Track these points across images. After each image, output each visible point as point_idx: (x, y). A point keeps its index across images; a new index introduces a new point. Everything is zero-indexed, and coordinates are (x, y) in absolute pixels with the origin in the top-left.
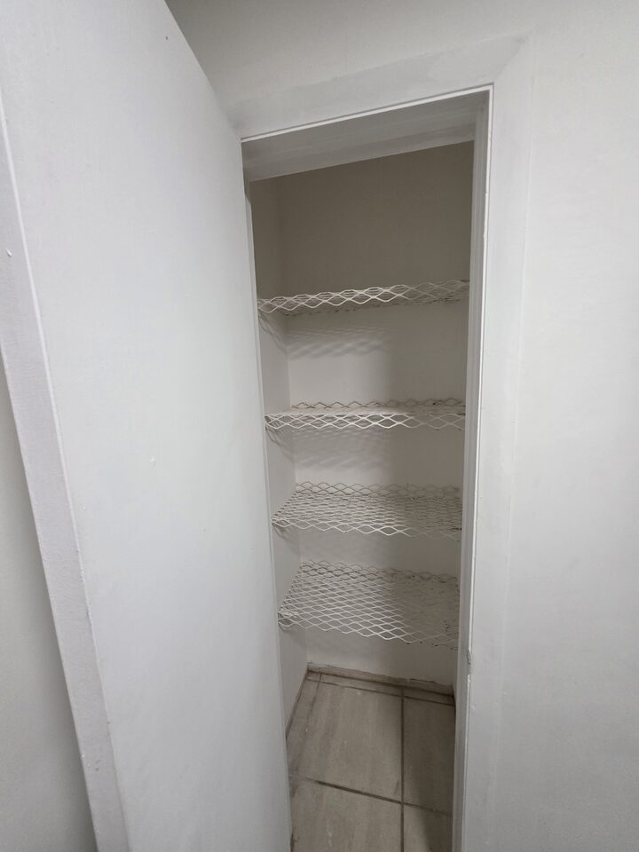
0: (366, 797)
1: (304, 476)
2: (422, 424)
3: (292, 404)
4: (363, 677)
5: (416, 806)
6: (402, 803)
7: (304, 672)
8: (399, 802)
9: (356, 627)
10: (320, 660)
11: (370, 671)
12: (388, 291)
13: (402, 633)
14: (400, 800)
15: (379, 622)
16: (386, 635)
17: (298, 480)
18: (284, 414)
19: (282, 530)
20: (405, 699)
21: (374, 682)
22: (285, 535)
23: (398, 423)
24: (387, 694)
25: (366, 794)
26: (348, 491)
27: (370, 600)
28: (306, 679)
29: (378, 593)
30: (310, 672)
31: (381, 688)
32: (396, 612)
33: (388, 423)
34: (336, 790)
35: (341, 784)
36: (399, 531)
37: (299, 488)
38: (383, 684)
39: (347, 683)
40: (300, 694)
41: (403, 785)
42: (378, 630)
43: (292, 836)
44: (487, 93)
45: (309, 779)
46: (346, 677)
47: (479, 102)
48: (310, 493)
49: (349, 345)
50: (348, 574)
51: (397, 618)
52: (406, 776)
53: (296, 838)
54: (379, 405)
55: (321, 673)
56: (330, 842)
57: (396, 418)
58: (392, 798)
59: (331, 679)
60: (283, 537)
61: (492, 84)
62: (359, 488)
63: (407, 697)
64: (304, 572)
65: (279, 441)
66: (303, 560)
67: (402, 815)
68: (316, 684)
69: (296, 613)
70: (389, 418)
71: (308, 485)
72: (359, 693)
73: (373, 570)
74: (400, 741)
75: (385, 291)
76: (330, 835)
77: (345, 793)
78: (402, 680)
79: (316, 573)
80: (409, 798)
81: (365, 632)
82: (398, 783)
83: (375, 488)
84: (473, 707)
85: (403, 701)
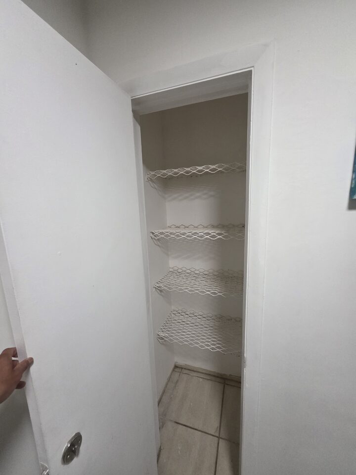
0: (200, 432)
1: (174, 263)
2: (232, 237)
3: (168, 225)
4: (203, 371)
5: (226, 440)
6: (219, 438)
7: (173, 366)
8: (217, 437)
9: (197, 343)
10: (181, 361)
11: (207, 369)
12: (214, 167)
13: (221, 348)
14: (218, 436)
15: (209, 342)
16: (213, 349)
17: (171, 266)
18: (161, 231)
19: (161, 291)
20: (226, 385)
21: (210, 375)
22: (162, 294)
23: (219, 237)
24: (215, 381)
25: (200, 431)
26: (197, 272)
27: (206, 330)
28: (173, 370)
29: (212, 327)
30: (176, 367)
31: (213, 378)
32: (220, 337)
33: (213, 236)
34: (184, 427)
35: (188, 425)
36: (219, 294)
37: (171, 270)
38: (214, 376)
39: (195, 374)
40: (170, 377)
41: (220, 429)
42: (208, 345)
43: (160, 447)
44: (251, 71)
45: (171, 420)
46: (194, 371)
47: (248, 75)
48: (177, 273)
49: (198, 194)
50: (196, 316)
51: (219, 340)
52: (222, 424)
53: (162, 448)
54: (213, 227)
55: (182, 368)
56: (179, 452)
57: (219, 234)
58: (214, 434)
59: (187, 371)
60: (162, 295)
61: (253, 67)
62: (202, 270)
63: (227, 384)
64: (173, 314)
65: (160, 244)
66: (173, 308)
67: (218, 443)
68: (179, 373)
69: (167, 335)
70: (214, 234)
71: (176, 268)
72: (201, 380)
73: (210, 315)
74: (221, 406)
75: (213, 167)
76: (180, 448)
77: (189, 429)
78: (225, 375)
79: (179, 315)
80: (223, 435)
81: (202, 346)
82: (218, 427)
83: (211, 271)
84: (247, 385)
85: (224, 386)
